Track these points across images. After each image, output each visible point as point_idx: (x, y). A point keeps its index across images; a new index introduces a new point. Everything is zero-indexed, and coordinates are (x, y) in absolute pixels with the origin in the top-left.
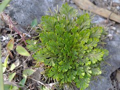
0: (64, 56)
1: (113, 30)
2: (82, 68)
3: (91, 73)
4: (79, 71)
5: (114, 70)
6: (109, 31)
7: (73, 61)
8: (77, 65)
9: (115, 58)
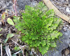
0: (35, 31)
1: (67, 26)
2: (45, 41)
3: (50, 45)
4: (43, 42)
5: (64, 48)
6: (65, 27)
7: (40, 36)
8: (42, 39)
9: (66, 42)
